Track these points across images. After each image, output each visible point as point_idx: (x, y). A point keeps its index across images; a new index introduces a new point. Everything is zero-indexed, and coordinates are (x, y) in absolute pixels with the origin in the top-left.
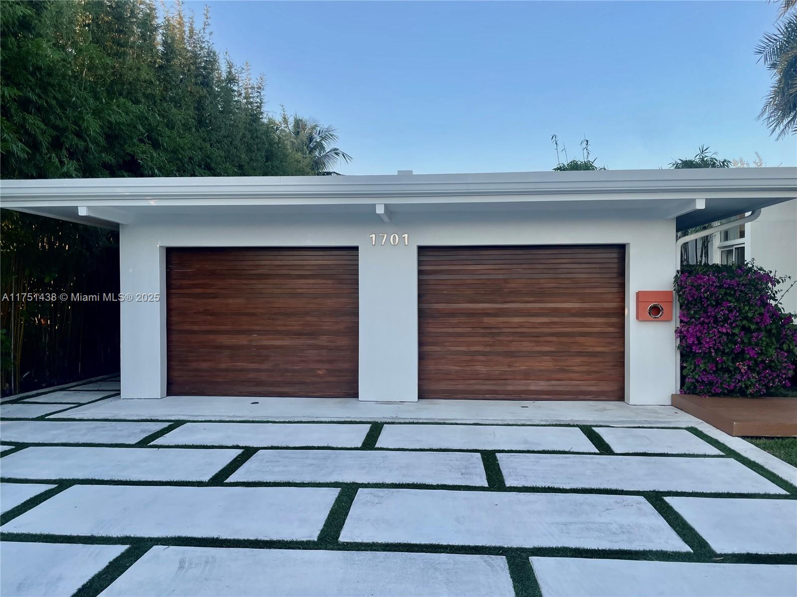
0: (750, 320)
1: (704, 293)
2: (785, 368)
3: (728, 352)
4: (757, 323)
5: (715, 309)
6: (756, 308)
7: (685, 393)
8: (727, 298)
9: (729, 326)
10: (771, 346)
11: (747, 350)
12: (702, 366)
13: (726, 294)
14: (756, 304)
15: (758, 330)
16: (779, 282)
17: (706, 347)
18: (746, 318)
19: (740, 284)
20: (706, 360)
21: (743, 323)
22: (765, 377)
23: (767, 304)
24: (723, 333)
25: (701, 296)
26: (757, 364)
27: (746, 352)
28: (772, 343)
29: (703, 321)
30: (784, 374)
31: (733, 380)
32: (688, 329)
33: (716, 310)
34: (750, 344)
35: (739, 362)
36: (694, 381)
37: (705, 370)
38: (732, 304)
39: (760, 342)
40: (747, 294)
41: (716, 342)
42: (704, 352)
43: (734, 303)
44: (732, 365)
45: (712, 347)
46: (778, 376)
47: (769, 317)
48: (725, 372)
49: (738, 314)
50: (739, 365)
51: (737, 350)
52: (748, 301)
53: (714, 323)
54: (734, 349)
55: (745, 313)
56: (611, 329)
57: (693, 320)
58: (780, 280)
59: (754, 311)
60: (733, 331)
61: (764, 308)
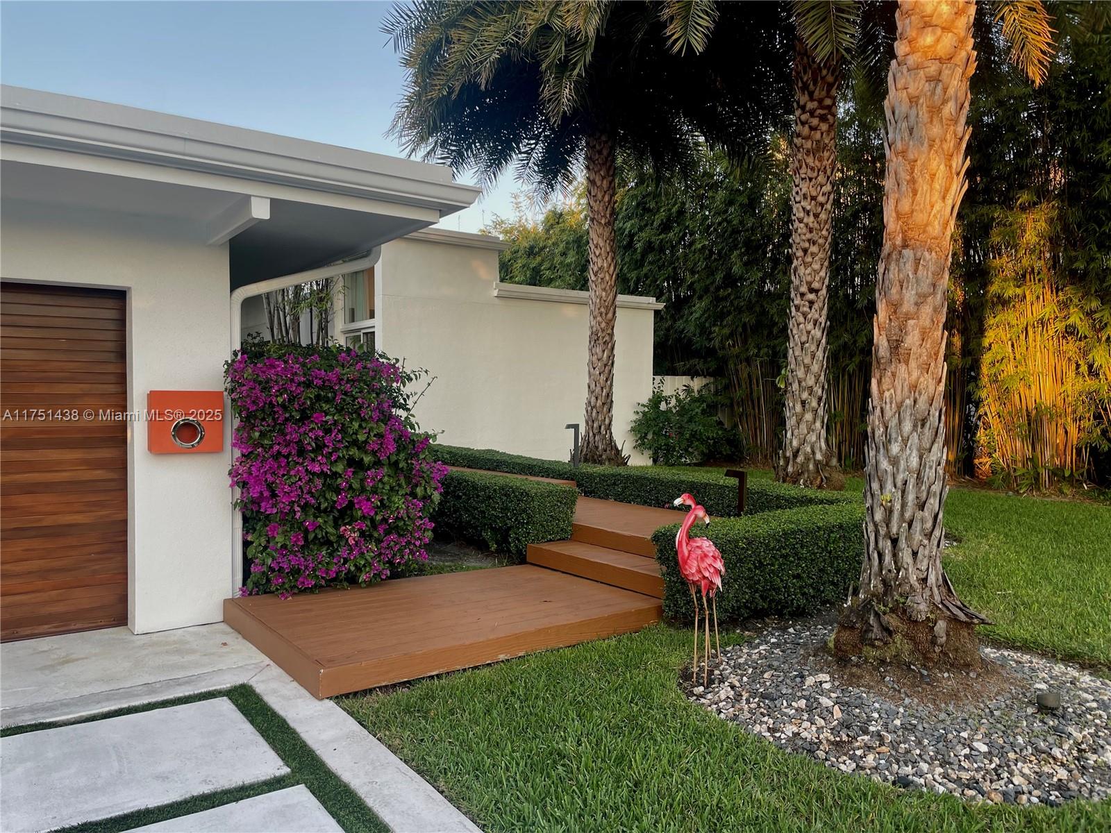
0: (361, 446)
1: (277, 396)
2: (420, 528)
3: (326, 508)
4: (374, 453)
5: (299, 428)
6: (372, 425)
7: (250, 594)
8: (321, 407)
9: (325, 460)
10: (398, 491)
11: (357, 503)
12: (280, 539)
13: (318, 398)
14: (371, 417)
15: (378, 463)
16: (410, 379)
17: (283, 503)
18: (355, 443)
19: (343, 379)
20: (287, 528)
21: (351, 453)
22: (389, 548)
23: (391, 416)
24: (314, 474)
25: (271, 400)
26: (374, 525)
27: (357, 506)
28: (400, 485)
29: (279, 453)
30: (419, 538)
31: (335, 561)
32: (249, 468)
33: (302, 430)
34: (363, 490)
35: (345, 525)
36: (265, 569)
37: (284, 547)
38: (330, 417)
39: (380, 485)
40: (355, 398)
41: (302, 492)
42: (282, 512)
43: (334, 415)
44: (335, 532)
45: (294, 502)
46: (409, 543)
47: (394, 440)
48: (322, 544)
49: (340, 436)
50: (345, 530)
51: (341, 504)
52: (357, 412)
53: (299, 456)
54: (335, 502)
55: (353, 433)
56: (99, 474)
57: (260, 450)
58: (412, 376)
59: (367, 430)
60: (334, 470)
61: (386, 424)
